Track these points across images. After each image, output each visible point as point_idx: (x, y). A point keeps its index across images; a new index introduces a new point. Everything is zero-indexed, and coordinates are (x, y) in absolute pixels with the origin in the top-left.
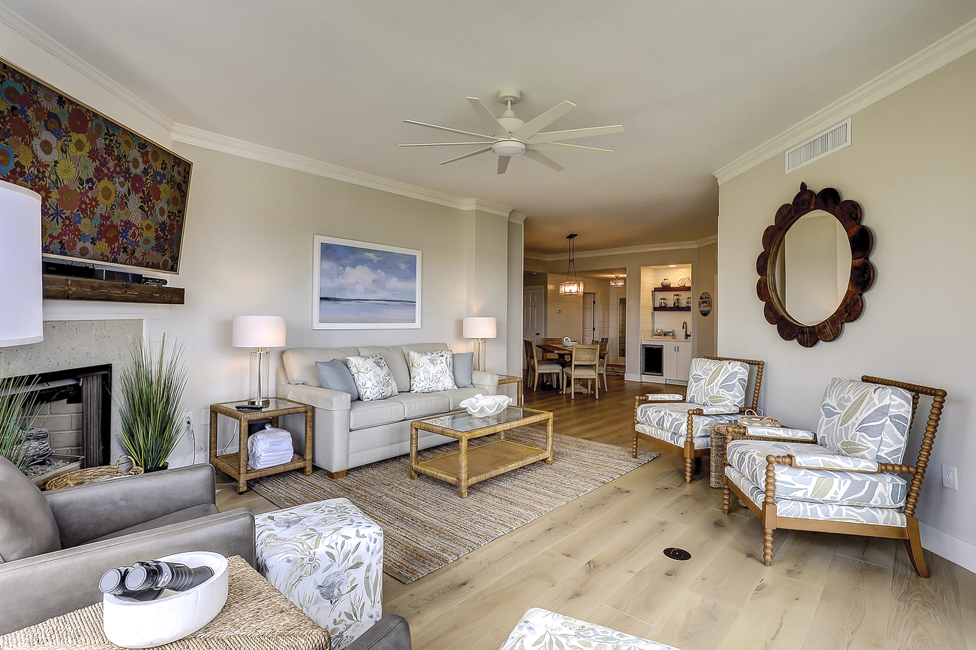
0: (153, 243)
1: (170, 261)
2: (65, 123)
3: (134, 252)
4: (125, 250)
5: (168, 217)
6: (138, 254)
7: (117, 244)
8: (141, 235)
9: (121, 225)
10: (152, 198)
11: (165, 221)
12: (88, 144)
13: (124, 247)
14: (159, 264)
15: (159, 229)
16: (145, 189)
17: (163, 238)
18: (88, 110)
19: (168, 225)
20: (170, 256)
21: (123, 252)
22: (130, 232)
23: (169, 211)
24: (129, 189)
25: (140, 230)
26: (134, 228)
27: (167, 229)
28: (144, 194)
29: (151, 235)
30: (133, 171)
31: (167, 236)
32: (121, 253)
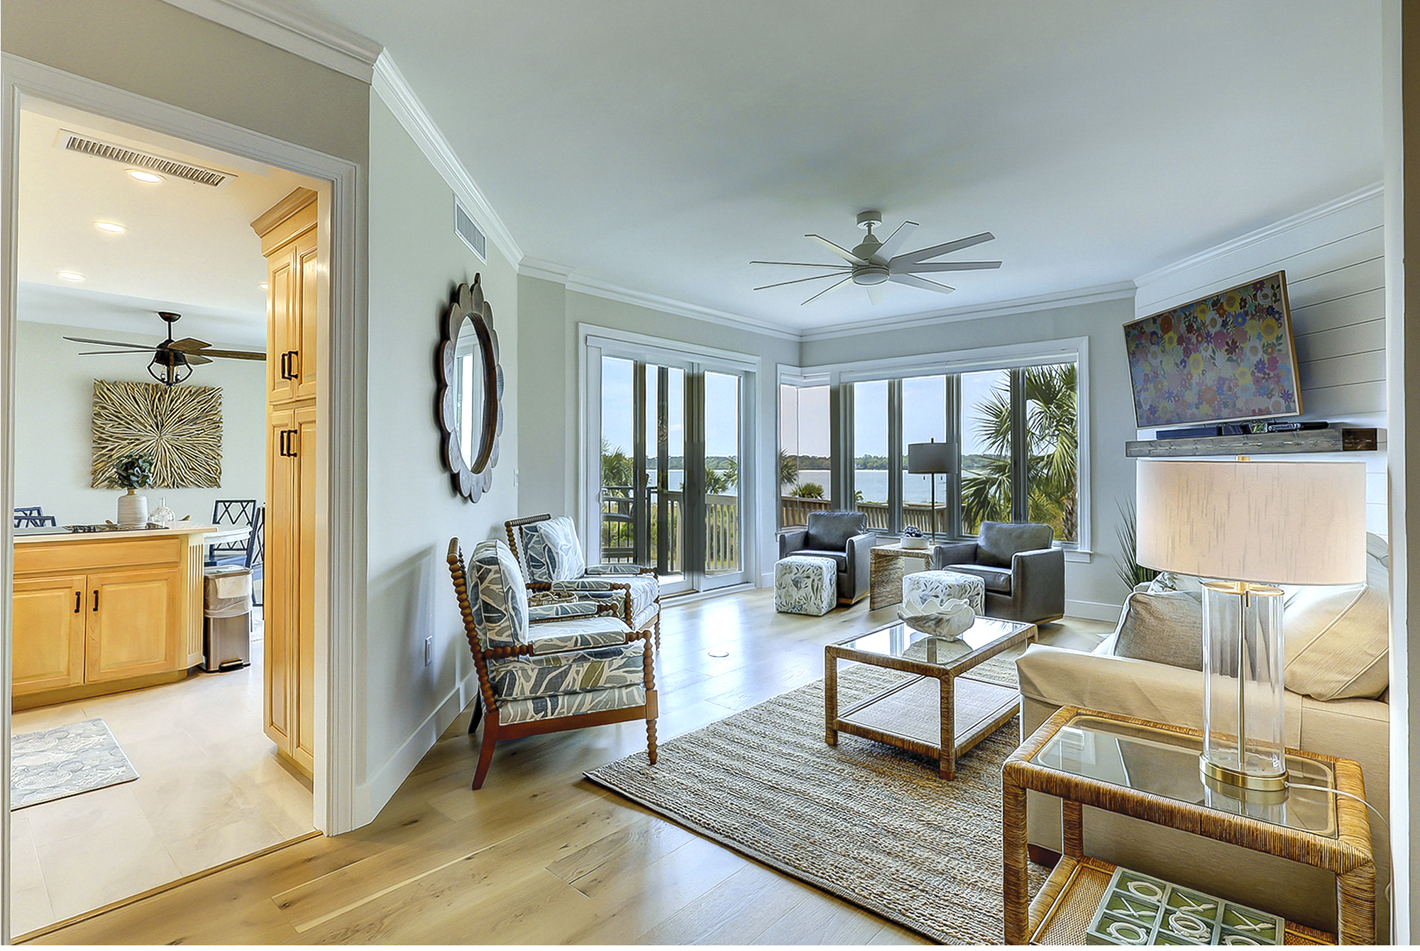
0: (1253, 388)
1: (1282, 401)
2: (1160, 333)
3: (1235, 405)
4: (1226, 405)
5: (1264, 351)
6: (1240, 404)
7: (1216, 402)
8: (1237, 385)
9: (1214, 385)
10: (1238, 344)
11: (1260, 359)
12: (1175, 335)
13: (1224, 403)
14: (1268, 408)
15: (1256, 371)
16: (1227, 340)
17: (1263, 378)
18: (1170, 312)
19: (1266, 361)
20: (1281, 395)
21: (1224, 407)
22: (1225, 388)
23: (1264, 344)
24: (1213, 349)
25: (1234, 381)
26: (1227, 382)
27: (1266, 366)
28: (1227, 344)
29: (1248, 381)
30: (1213, 331)
31: (1269, 374)
32: (1223, 409)
